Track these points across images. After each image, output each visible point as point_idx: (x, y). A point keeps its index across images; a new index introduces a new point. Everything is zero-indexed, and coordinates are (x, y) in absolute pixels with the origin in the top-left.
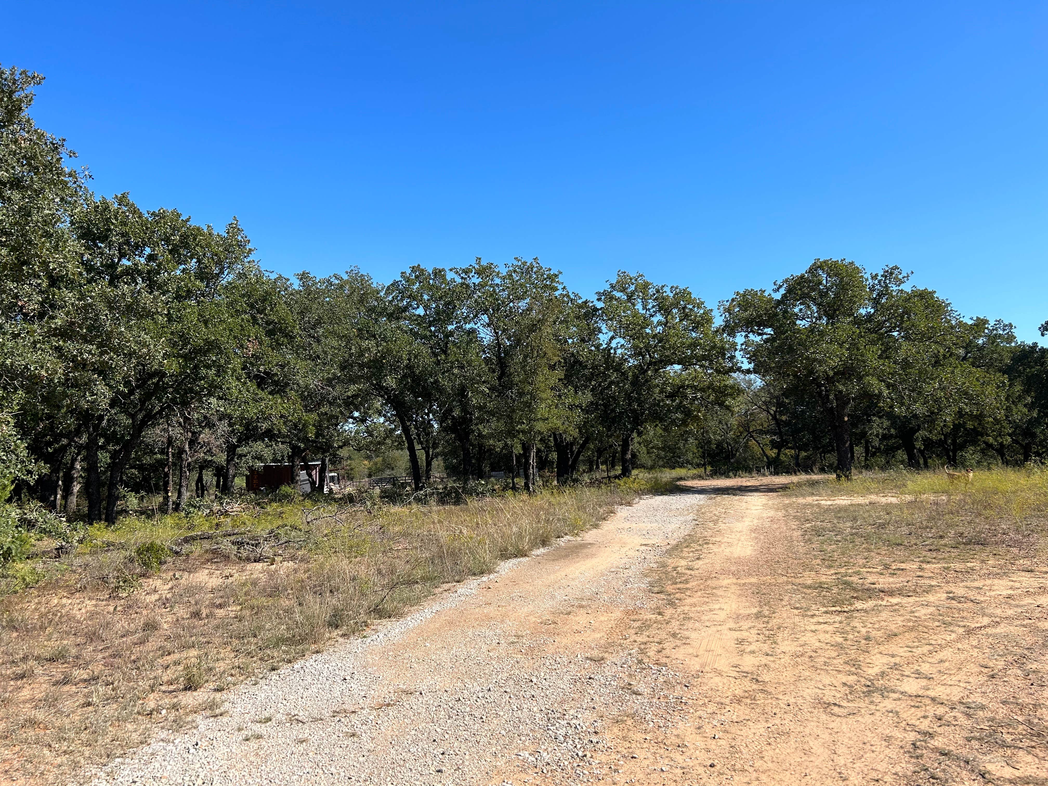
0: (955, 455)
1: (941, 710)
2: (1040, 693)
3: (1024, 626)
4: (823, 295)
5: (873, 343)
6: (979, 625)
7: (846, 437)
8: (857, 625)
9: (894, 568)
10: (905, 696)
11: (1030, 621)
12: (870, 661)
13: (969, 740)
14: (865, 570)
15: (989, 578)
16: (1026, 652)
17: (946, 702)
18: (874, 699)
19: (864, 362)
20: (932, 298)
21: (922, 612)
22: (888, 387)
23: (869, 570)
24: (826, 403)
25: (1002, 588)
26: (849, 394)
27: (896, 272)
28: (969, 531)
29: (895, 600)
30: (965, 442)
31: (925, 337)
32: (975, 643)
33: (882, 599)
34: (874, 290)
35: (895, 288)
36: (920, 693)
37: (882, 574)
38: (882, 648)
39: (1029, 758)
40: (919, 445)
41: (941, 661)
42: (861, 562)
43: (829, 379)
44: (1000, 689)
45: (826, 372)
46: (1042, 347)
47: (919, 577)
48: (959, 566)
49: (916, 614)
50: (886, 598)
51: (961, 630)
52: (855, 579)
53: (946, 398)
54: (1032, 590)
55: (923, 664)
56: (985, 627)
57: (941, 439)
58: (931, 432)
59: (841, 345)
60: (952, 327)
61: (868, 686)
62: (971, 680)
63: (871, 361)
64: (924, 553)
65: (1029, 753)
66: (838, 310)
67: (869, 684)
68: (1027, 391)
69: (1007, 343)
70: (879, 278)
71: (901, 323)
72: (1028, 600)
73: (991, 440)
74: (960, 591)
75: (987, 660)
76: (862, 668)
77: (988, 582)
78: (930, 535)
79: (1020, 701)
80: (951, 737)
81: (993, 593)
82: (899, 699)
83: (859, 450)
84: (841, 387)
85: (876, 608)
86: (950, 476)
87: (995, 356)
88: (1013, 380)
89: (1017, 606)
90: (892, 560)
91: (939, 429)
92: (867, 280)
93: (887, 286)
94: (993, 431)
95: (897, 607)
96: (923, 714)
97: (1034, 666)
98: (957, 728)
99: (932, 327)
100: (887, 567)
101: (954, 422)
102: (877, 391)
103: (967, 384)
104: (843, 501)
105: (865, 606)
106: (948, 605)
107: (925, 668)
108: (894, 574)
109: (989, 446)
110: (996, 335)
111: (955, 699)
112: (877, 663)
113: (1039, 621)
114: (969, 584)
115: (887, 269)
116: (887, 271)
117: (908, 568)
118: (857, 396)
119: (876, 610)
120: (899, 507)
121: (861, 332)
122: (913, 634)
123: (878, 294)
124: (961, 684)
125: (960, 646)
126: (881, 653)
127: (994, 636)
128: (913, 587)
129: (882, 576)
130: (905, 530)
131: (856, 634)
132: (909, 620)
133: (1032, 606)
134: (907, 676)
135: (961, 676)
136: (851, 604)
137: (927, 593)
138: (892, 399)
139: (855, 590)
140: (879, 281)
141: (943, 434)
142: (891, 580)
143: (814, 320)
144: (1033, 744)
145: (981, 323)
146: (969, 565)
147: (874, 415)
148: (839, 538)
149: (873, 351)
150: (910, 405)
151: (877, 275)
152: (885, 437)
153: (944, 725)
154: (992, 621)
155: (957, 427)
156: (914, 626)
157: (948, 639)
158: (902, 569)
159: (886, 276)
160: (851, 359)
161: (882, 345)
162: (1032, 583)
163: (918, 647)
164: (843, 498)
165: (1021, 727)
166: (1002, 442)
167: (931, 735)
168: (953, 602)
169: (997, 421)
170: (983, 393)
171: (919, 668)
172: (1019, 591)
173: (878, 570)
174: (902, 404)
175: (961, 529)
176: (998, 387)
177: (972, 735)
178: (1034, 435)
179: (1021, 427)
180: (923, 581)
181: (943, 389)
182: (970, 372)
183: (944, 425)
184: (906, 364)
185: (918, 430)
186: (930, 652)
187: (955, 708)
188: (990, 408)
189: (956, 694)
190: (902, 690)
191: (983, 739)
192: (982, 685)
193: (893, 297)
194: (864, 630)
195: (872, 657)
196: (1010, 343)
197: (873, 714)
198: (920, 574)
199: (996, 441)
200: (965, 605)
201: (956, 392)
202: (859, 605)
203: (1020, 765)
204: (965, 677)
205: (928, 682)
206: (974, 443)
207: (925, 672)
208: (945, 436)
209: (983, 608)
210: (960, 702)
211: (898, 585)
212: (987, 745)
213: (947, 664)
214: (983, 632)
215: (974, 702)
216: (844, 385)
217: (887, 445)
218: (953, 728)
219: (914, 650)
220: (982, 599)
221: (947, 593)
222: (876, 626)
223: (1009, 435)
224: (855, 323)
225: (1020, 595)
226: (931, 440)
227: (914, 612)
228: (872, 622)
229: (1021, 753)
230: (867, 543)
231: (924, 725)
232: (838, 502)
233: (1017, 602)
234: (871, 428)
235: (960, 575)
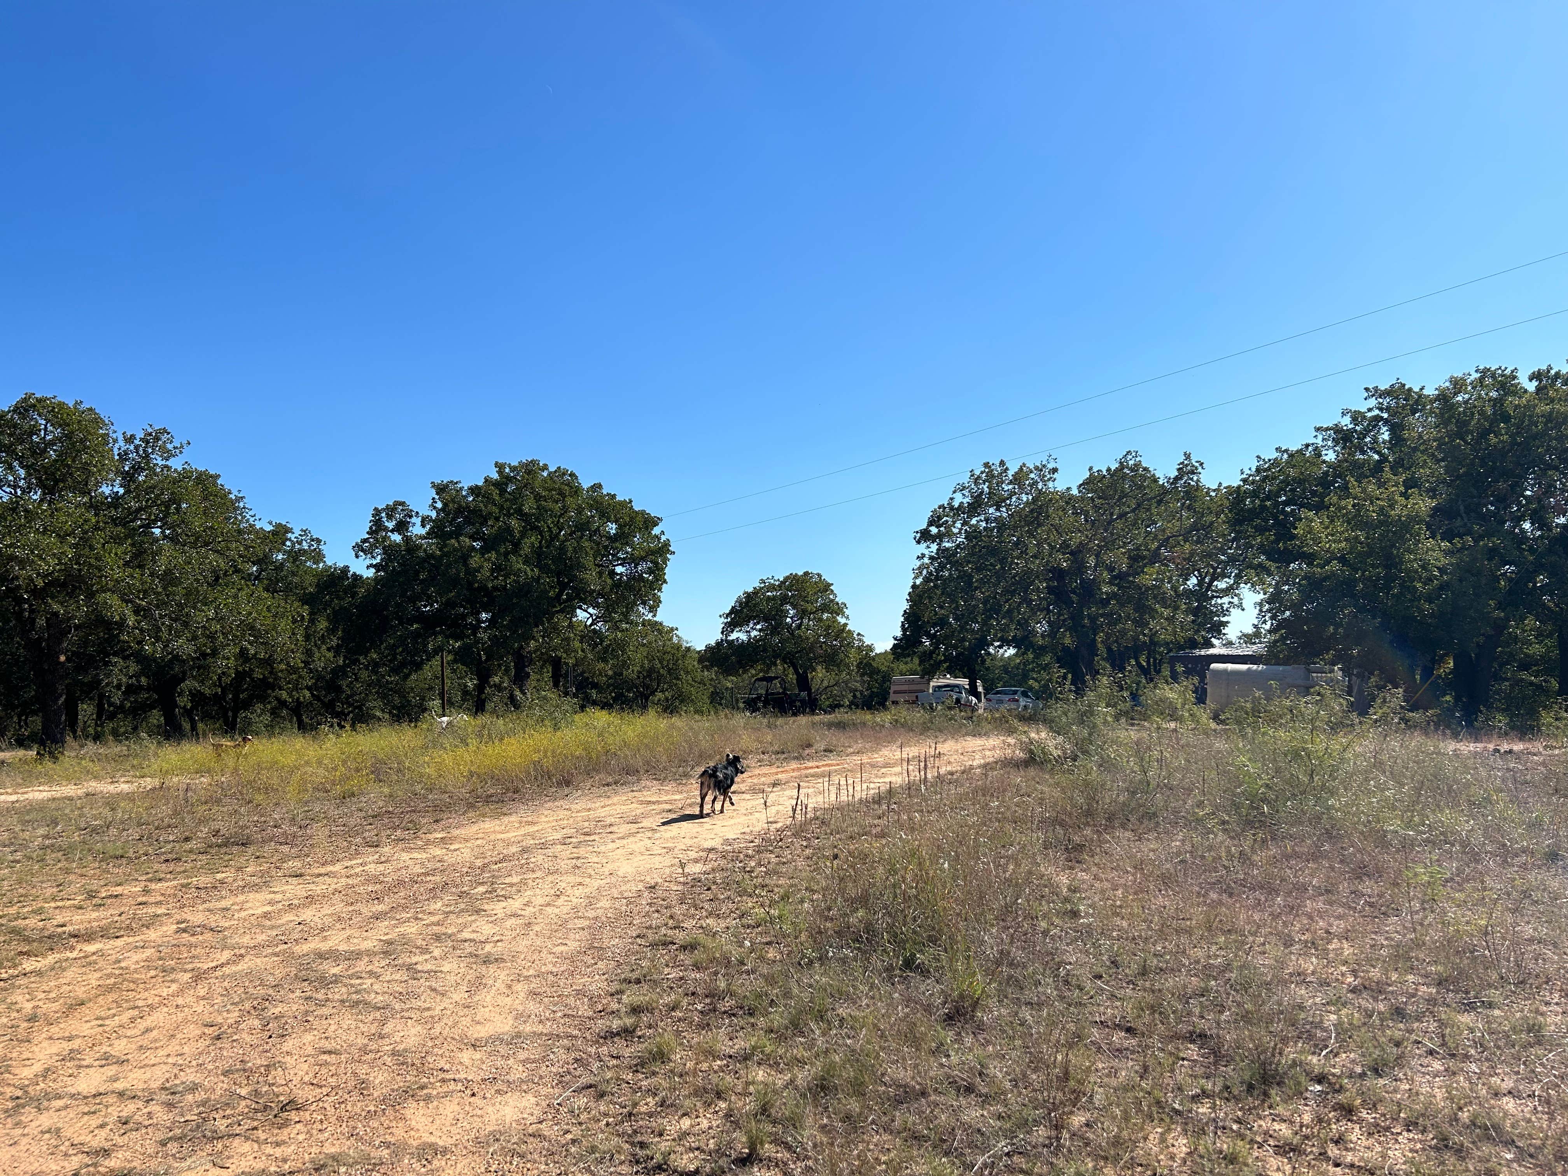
0: (235, 717)
1: (129, 1108)
2: (278, 1046)
3: (276, 955)
4: (38, 451)
5: (117, 540)
6: (214, 964)
7: (60, 688)
8: (20, 998)
9: (104, 895)
10: (76, 1099)
11: (286, 946)
12: (30, 1055)
13: (163, 1143)
14: (53, 905)
15: (243, 893)
16: (271, 992)
17: (139, 1094)
18: (23, 1118)
19: (100, 570)
20: (215, 484)
21: (133, 959)
22: (136, 612)
23: (60, 904)
24: (30, 631)
25: (258, 904)
26: (69, 619)
27: (164, 437)
28: (225, 827)
29: (91, 948)
30: (251, 697)
31: (201, 541)
32: (202, 993)
33: (72, 948)
34: (126, 460)
35: (160, 462)
36: (101, 1090)
37: (81, 908)
38: (54, 1029)
39: (247, 1147)
40: (184, 701)
41: (148, 1030)
42: (50, 891)
43: (36, 593)
44: (225, 1054)
45: (32, 580)
46: (354, 573)
47: (140, 904)
48: (204, 880)
49: (123, 964)
50: (79, 947)
51: (187, 977)
52: (33, 922)
53: (223, 634)
54: (296, 902)
55: (117, 1042)
56: (222, 965)
57: (216, 693)
58: (202, 682)
59: (62, 538)
60: (240, 532)
61: (18, 1098)
62: (186, 1049)
63: (112, 570)
64: (156, 866)
65: (247, 1139)
66: (64, 481)
67: (19, 1093)
68: (332, 631)
69: (314, 563)
70: (137, 442)
71: (165, 517)
72: (289, 917)
73: (284, 695)
74: (196, 917)
75: (216, 1014)
76: (14, 1071)
77: (241, 898)
78: (171, 838)
79: (250, 1064)
80: (138, 1147)
81: (243, 914)
82: (66, 1107)
83: (86, 710)
84: (56, 607)
85: (57, 965)
86: (217, 747)
87: (296, 580)
88: (315, 614)
89: (272, 927)
90: (102, 883)
91: (215, 678)
92: (115, 441)
93: (147, 456)
94: (289, 683)
95: (94, 957)
96: (100, 1122)
97: (276, 1011)
98: (150, 1130)
99: (212, 528)
100: (91, 895)
101: (236, 669)
102: (117, 618)
103: (254, 615)
104: (39, 794)
105: (39, 965)
106: (175, 942)
107: (119, 1047)
108: (100, 905)
109: (282, 703)
110: (300, 550)
111: (155, 1085)
112: (41, 1056)
113: (297, 944)
114: (210, 905)
115: (150, 430)
116: (150, 434)
117: (126, 892)
118: (84, 623)
119: (58, 968)
120: (130, 797)
121: (98, 522)
122: (111, 997)
123: (133, 467)
124: (170, 1060)
125: (180, 1001)
126: (51, 1038)
127: (232, 976)
128: (128, 922)
129: (80, 911)
130: (134, 833)
131: (14, 1015)
132: (109, 976)
133: (291, 925)
134: (87, 1067)
135: (174, 1047)
136: (15, 966)
137: (148, 928)
138: (142, 631)
139: (27, 940)
140: (137, 448)
141: (220, 686)
142: (95, 915)
143: (19, 492)
144: (255, 1123)
145: (281, 532)
146: (219, 876)
147: (115, 654)
148: (18, 856)
149: (116, 554)
150: (169, 641)
151: (133, 437)
152: (130, 690)
153: (131, 1130)
154: (235, 955)
155: (240, 675)
156: (115, 984)
157: (164, 994)
158: (116, 896)
159: (148, 442)
160: (78, 563)
161: (133, 545)
162: (298, 893)
163: (114, 1015)
164: (41, 788)
165: (243, 1103)
166: (298, 699)
167: (106, 1153)
168: (184, 935)
169: (293, 670)
170: (275, 628)
171: (108, 1049)
172: (280, 906)
173: (76, 902)
174: (158, 639)
175: (215, 825)
176: (294, 621)
177: (171, 1134)
178: (339, 689)
179: (324, 677)
180: (145, 911)
181: (219, 619)
182: (259, 598)
183: (223, 673)
184: (169, 579)
185: (183, 680)
186: (133, 1020)
187: (152, 1100)
188: (282, 650)
189: (157, 1077)
190: (72, 1090)
191: (185, 1136)
192: (200, 1054)
193: (156, 474)
194: (28, 1006)
195: (35, 1048)
196: (316, 562)
197: (15, 1143)
198: (144, 899)
199: (291, 696)
200: (200, 938)
201: (238, 626)
202: (28, 965)
203: (231, 1161)
204: (178, 1048)
205: (120, 1069)
206: (263, 699)
207: (117, 1054)
208: (223, 689)
209: (225, 938)
210: (162, 1089)
211: (102, 924)
212: (189, 1143)
213: (155, 1032)
214: (219, 973)
215: (183, 1083)
216: (62, 604)
217: (136, 701)
218: (144, 1131)
219: (107, 1022)
220: (227, 925)
221: (178, 923)
222: (53, 995)
223: (309, 688)
224: (91, 506)
225: (280, 911)
226: (202, 694)
227: (119, 962)
228: (47, 989)
229: (237, 1142)
230: (66, 860)
231: (99, 1140)
232: (30, 796)
233: (273, 922)
234: (108, 675)
235: (203, 894)
